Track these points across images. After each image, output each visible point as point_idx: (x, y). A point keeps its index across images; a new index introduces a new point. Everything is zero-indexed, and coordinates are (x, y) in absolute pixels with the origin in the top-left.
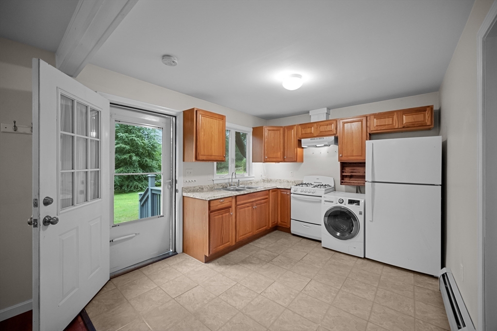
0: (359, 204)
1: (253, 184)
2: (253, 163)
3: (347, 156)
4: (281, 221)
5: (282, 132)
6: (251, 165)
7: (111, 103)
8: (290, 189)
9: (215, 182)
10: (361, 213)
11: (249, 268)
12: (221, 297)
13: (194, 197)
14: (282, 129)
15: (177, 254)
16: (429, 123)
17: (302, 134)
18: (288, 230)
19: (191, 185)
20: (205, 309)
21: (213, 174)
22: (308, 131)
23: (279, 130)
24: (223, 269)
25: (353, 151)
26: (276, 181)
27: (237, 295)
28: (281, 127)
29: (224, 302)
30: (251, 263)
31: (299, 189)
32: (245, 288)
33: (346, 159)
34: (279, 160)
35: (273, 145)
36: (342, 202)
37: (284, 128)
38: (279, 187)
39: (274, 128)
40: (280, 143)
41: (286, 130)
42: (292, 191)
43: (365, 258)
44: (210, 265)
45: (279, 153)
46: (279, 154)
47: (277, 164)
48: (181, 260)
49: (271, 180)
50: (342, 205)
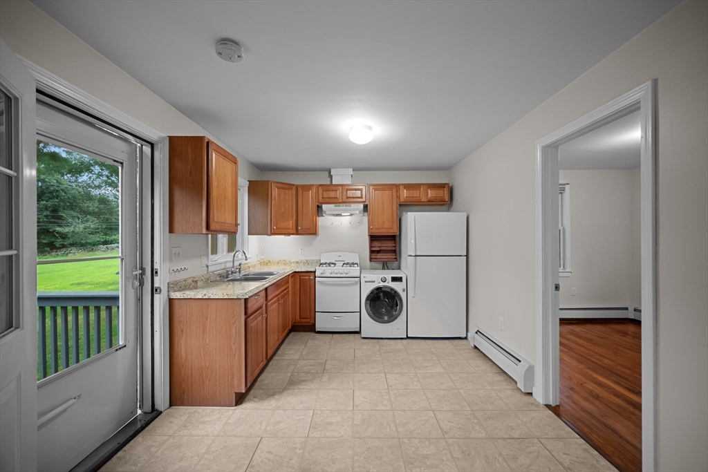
0: (402, 281)
1: (251, 269)
2: (250, 236)
3: (378, 228)
4: (300, 318)
5: (294, 192)
6: (245, 240)
7: (38, 91)
8: (314, 272)
9: (211, 269)
10: (404, 291)
11: (307, 387)
12: (311, 435)
13: (206, 297)
14: (294, 189)
15: (161, 412)
16: (447, 200)
17: (323, 198)
18: (311, 328)
19: (180, 277)
20: (308, 459)
21: (208, 256)
22: (332, 194)
23: (291, 189)
24: (272, 402)
25: (384, 222)
26: (278, 263)
27: (331, 424)
28: (293, 185)
29: (324, 439)
30: (304, 381)
31: (328, 271)
32: (329, 412)
33: (376, 232)
34: (291, 231)
35: (283, 210)
36: (384, 280)
37: (297, 187)
38: (297, 270)
39: (285, 186)
40: (292, 208)
41: (300, 191)
42: (317, 274)
43: (408, 338)
44: (247, 407)
45: (291, 222)
46: (291, 224)
47: (287, 237)
48: (183, 418)
49: (269, 261)
50: (385, 284)
